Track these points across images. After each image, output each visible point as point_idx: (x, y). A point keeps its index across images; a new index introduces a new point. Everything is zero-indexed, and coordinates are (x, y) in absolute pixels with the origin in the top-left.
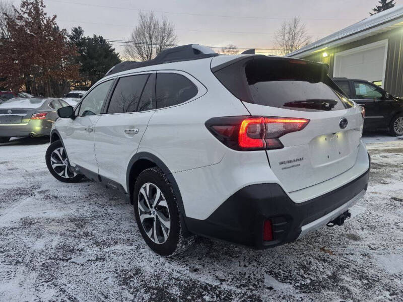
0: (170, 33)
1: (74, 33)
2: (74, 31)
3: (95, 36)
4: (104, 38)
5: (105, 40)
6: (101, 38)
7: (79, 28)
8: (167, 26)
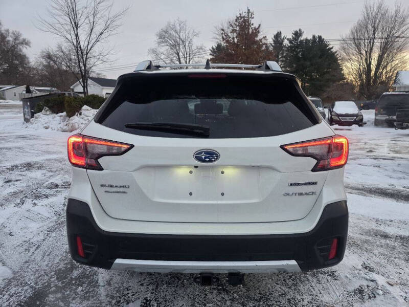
0: (404, 20)
1: (294, 36)
2: (294, 34)
3: (314, 37)
4: (323, 38)
5: (324, 39)
6: (320, 37)
7: (300, 30)
8: (401, 12)
